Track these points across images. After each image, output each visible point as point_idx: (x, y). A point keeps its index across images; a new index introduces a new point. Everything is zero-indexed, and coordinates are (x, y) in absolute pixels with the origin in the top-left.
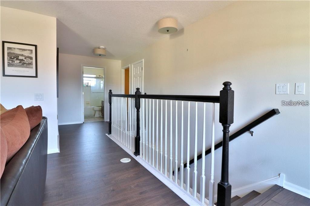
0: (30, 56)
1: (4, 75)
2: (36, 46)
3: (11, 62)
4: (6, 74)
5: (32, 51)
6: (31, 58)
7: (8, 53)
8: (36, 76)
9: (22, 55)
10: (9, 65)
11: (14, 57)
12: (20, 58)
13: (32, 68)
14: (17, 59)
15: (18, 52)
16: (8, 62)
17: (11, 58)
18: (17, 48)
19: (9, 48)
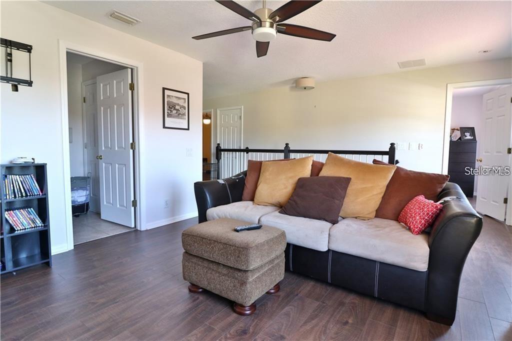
0: (184, 105)
1: (164, 127)
2: (188, 94)
3: (169, 112)
4: (166, 126)
5: (185, 99)
6: (184, 108)
7: (167, 102)
8: (188, 129)
9: (178, 105)
10: (169, 116)
11: (173, 107)
12: (177, 107)
13: (185, 119)
14: (175, 109)
15: (175, 101)
16: (168, 113)
17: (170, 107)
18: (175, 97)
19: (168, 96)
